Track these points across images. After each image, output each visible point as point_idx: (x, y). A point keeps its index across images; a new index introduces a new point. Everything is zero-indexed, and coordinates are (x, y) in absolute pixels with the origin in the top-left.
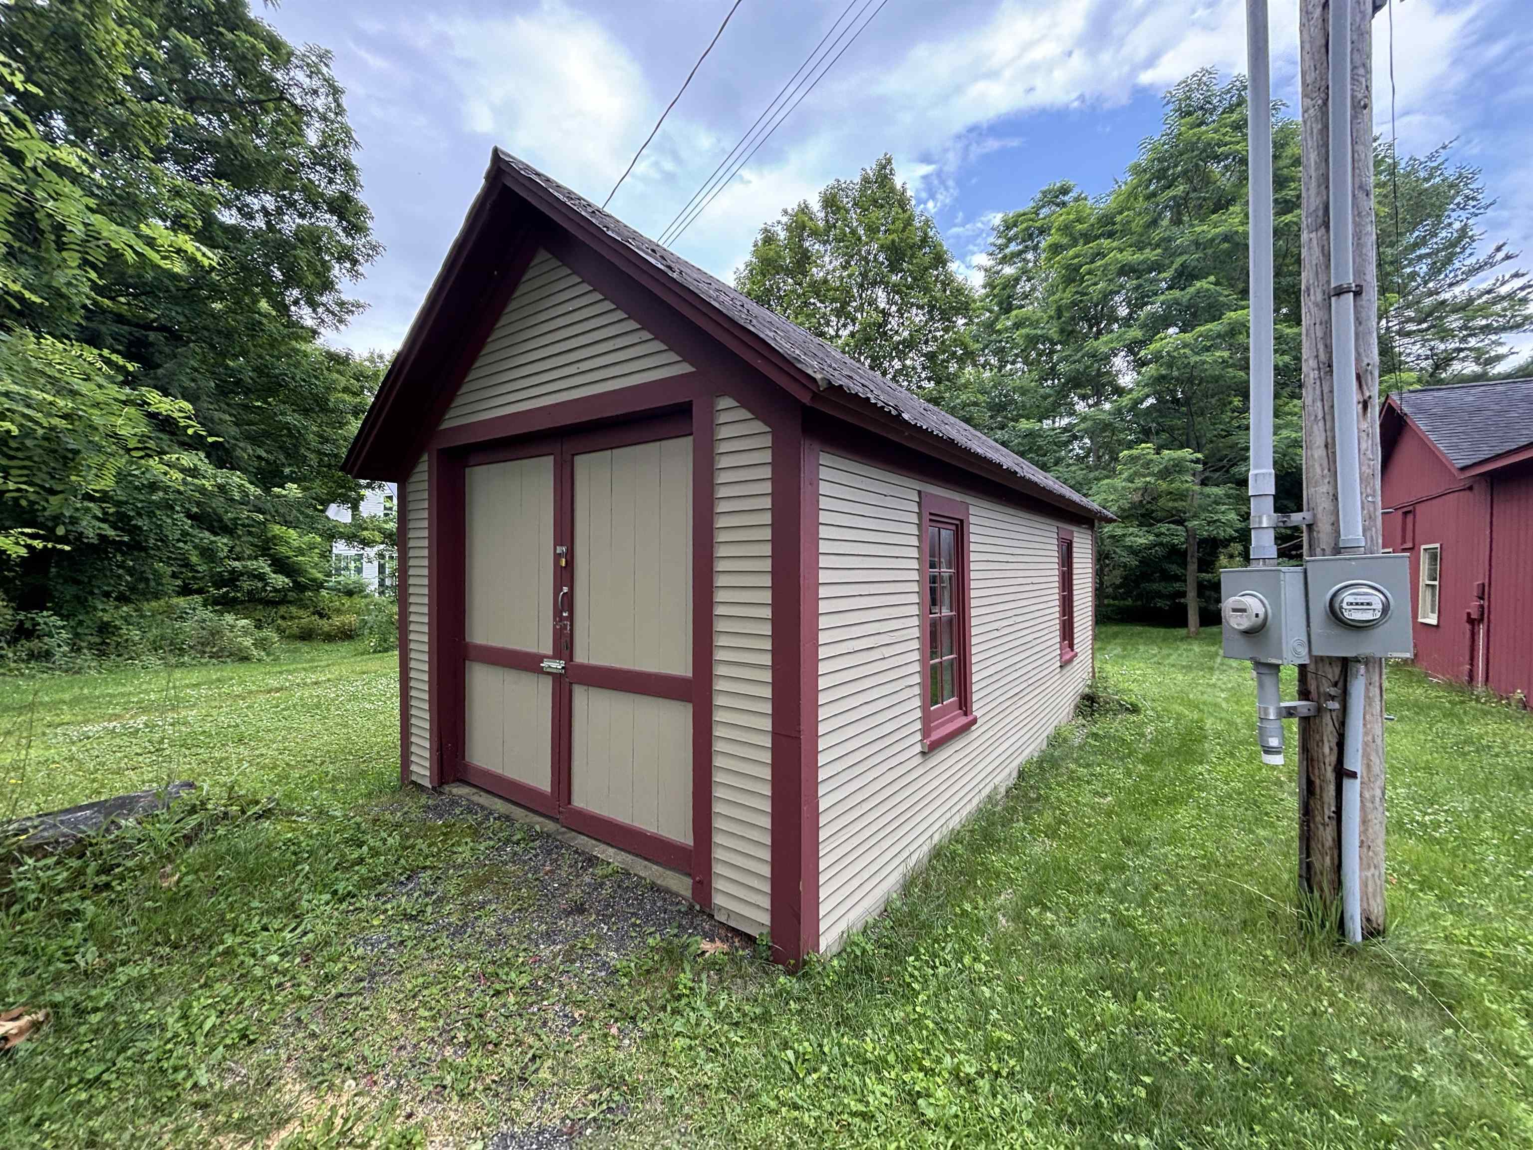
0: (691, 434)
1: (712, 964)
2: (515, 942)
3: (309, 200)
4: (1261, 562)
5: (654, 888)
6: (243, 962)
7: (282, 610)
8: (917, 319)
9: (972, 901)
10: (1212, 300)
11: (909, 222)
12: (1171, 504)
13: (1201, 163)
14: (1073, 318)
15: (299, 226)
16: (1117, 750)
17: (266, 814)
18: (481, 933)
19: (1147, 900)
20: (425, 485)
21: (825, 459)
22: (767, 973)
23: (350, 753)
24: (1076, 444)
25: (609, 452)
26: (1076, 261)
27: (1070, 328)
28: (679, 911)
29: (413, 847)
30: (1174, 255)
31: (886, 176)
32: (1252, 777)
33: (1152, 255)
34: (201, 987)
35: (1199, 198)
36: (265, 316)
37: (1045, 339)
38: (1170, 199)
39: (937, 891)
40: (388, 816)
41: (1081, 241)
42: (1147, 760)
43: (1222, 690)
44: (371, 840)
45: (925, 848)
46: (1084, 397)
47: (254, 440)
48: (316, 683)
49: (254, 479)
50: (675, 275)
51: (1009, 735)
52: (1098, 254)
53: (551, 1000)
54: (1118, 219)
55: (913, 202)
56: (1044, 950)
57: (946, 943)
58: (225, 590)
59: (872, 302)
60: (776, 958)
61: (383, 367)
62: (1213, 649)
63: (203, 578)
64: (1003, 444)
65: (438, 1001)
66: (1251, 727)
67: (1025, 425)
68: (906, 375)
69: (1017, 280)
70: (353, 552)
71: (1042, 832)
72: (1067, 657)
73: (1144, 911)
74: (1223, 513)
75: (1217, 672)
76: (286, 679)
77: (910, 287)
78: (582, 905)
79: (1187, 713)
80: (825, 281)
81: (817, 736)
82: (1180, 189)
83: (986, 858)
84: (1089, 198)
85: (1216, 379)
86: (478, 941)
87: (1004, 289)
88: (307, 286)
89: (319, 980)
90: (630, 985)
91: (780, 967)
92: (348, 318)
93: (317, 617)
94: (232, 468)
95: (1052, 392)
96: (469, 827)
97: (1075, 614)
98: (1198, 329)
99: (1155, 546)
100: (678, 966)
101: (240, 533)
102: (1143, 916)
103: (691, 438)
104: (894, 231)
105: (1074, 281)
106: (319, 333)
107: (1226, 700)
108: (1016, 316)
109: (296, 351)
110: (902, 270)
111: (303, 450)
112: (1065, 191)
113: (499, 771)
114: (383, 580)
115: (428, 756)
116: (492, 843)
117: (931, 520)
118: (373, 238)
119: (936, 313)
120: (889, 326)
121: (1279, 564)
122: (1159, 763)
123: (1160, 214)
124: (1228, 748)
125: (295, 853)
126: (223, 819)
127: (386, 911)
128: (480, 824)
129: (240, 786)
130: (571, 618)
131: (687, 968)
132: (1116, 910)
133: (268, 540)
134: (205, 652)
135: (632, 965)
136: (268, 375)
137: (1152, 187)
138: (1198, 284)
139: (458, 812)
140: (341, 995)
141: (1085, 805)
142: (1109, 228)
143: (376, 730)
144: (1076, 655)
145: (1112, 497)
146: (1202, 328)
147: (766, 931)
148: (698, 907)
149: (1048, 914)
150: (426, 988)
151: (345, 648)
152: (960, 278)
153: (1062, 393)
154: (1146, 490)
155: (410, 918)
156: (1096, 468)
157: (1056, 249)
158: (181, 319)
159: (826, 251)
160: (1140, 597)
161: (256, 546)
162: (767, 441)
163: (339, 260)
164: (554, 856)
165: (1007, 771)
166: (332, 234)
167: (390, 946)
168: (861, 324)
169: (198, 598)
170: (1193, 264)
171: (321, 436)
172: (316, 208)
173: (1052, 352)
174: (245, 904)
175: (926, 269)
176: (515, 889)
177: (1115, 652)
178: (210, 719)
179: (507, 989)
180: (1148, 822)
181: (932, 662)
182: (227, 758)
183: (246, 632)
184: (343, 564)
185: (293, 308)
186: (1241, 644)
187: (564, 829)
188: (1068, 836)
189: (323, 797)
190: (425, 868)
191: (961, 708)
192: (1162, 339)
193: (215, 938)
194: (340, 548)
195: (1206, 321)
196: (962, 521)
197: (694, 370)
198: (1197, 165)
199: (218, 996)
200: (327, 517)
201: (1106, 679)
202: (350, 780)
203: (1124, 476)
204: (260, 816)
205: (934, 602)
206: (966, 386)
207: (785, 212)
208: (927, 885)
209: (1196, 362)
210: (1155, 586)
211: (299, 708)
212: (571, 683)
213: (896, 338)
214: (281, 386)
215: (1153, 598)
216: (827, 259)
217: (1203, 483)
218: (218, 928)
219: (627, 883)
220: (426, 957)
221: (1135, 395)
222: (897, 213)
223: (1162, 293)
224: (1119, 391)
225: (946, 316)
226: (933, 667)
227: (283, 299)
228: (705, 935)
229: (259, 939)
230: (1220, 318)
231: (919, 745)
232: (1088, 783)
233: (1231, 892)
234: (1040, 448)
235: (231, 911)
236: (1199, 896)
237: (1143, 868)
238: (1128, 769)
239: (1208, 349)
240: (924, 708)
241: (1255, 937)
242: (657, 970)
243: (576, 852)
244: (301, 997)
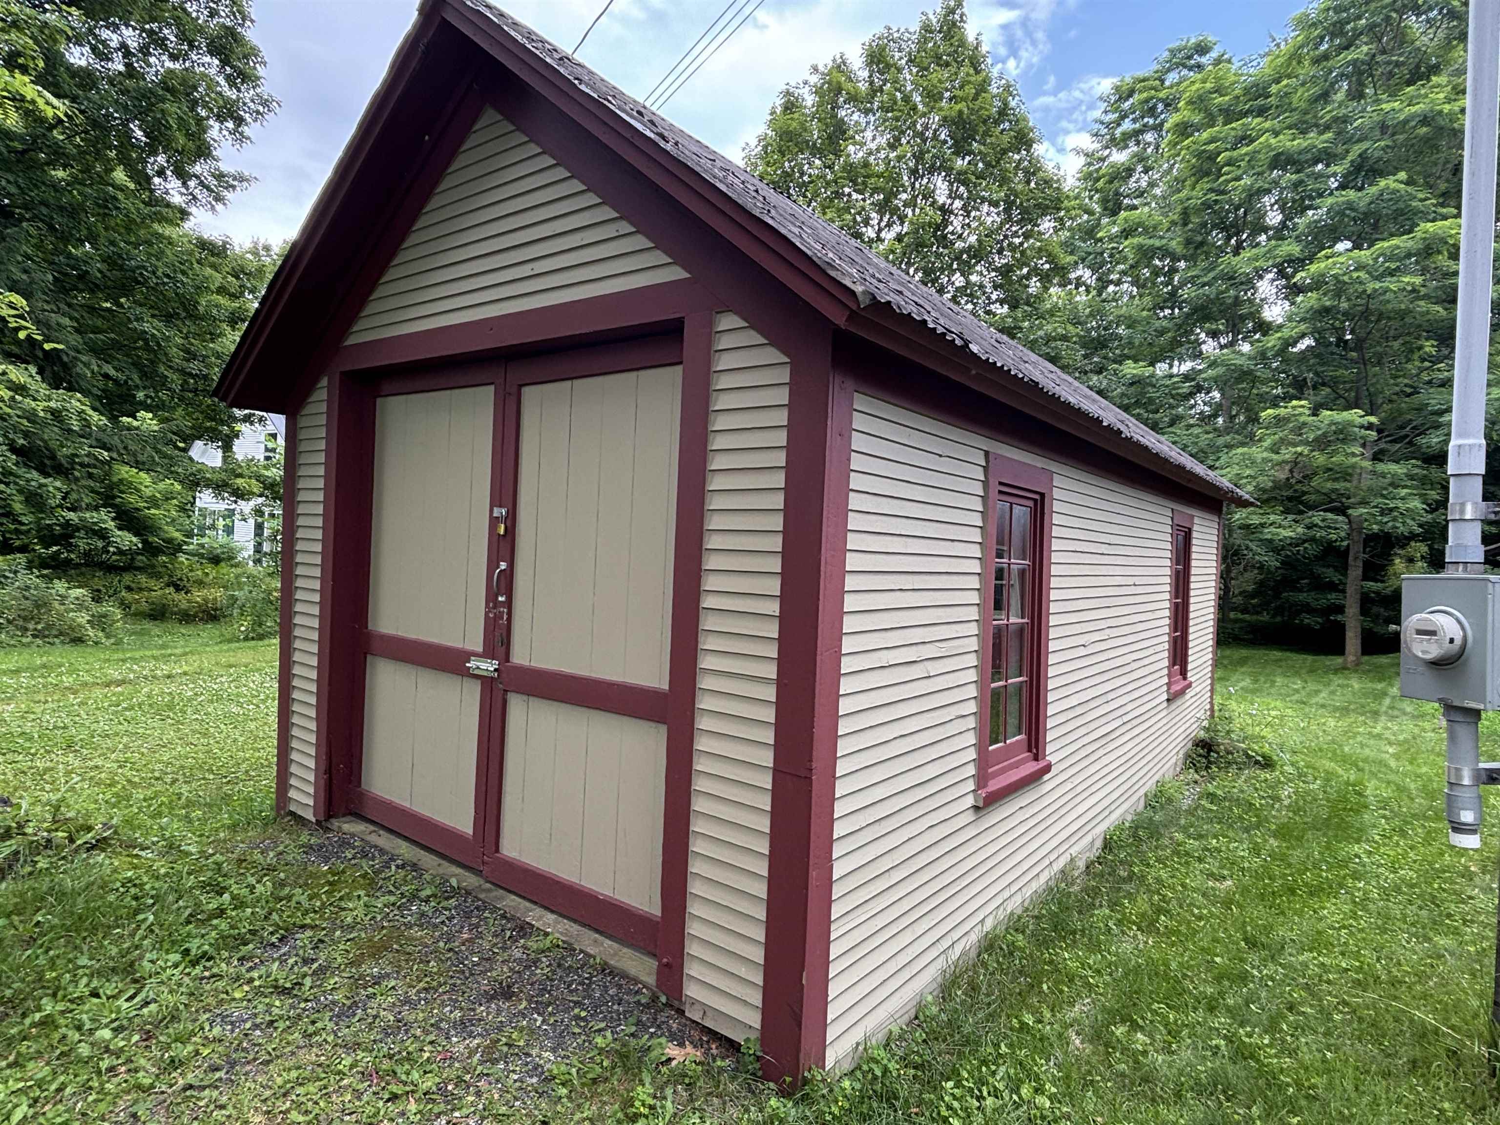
0: (681, 363)
1: (680, 1077)
2: (418, 1032)
3: (182, 37)
4: (1461, 567)
5: (605, 969)
6: (64, 1037)
7: (127, 578)
8: (989, 220)
9: (1036, 1012)
10: (1401, 205)
11: (982, 87)
12: (1329, 485)
13: (1394, 15)
14: (1204, 225)
15: (170, 71)
16: (1241, 818)
17: (101, 844)
18: (375, 1017)
19: (1278, 1024)
20: (323, 420)
21: (860, 402)
22: (753, 1093)
23: (211, 771)
24: (1200, 398)
25: (569, 383)
26: (1212, 147)
27: (1199, 238)
28: (638, 1003)
29: (289, 898)
30: (1350, 141)
31: (954, 24)
32: (1430, 864)
33: (1317, 140)
34: (9, 1066)
35: (1389, 63)
36: (122, 190)
37: (1165, 252)
38: (1348, 64)
39: (988, 995)
40: (257, 856)
41: (1220, 119)
42: (1283, 832)
43: (1390, 744)
44: (234, 886)
45: (974, 938)
46: (1214, 334)
47: (100, 352)
48: (169, 677)
49: (98, 404)
50: (668, 147)
51: (1094, 789)
52: (1243, 138)
53: (465, 1111)
54: (1274, 89)
55: (989, 61)
56: (1133, 1084)
57: (998, 1066)
58: (55, 548)
59: (928, 195)
60: (767, 1073)
61: (271, 263)
62: (1380, 686)
63: (29, 531)
64: (1100, 393)
65: (316, 1103)
66: (1431, 795)
67: (1130, 369)
68: (971, 295)
69: (1130, 171)
70: (222, 506)
71: (1134, 923)
72: (1176, 688)
73: (1273, 1039)
74: (1402, 499)
75: (1383, 718)
76: (131, 670)
77: (980, 176)
78: (509, 987)
79: (1340, 771)
80: (866, 165)
81: (834, 777)
82: (1363, 50)
83: (1057, 954)
84: (1234, 60)
85: (1402, 315)
86: (370, 1027)
87: (1111, 182)
88: (177, 151)
89: (163, 1065)
90: (569, 1098)
91: (772, 1085)
92: (228, 195)
93: (172, 589)
94: (70, 389)
95: (1170, 325)
96: (364, 876)
97: (1191, 630)
98: (1379, 245)
99: (1305, 541)
100: (635, 1075)
101: (77, 474)
102: (1271, 1045)
103: (679, 369)
104: (962, 99)
105: (1207, 174)
106: (189, 214)
107: (1397, 757)
108: (1125, 219)
109: (160, 237)
110: (969, 153)
111: (162, 369)
112: (1202, 49)
113: (406, 804)
114: (260, 544)
115: (312, 779)
116: (392, 899)
117: (1000, 492)
118: (265, 90)
119: (1015, 212)
120: (950, 228)
121: (1486, 572)
122: (1299, 839)
123: (1332, 85)
124: (1397, 822)
125: (136, 898)
126: (46, 847)
127: (251, 980)
128: (377, 873)
129: (68, 806)
130: (509, 603)
131: (647, 1080)
132: (1234, 1034)
133: (111, 487)
134: (27, 629)
135: (574, 1071)
136: (121, 268)
137: (1324, 47)
138: (1383, 183)
139: (350, 856)
140: (191, 1087)
141: (1194, 890)
142: (1260, 102)
143: (245, 743)
144: (1189, 685)
145: (1248, 472)
146: (1386, 244)
147: (754, 1036)
148: (663, 999)
149: (1139, 1035)
150: (301, 1085)
151: (208, 631)
152: (1049, 166)
153: (1184, 328)
154: (1296, 463)
155: (283, 991)
156: (1227, 430)
157: (1184, 130)
158: (13, 190)
159: (868, 123)
160: (1279, 611)
161: (98, 493)
162: (785, 375)
163: (220, 119)
164: (474, 920)
165: (1088, 838)
166: (212, 85)
167: (256, 1026)
168: (911, 223)
169: (21, 559)
170: (1377, 154)
171: (187, 351)
172: (191, 46)
173: (1173, 270)
174: (70, 961)
175: (1004, 152)
176: (421, 961)
177: (1242, 684)
178: (33, 716)
179: (408, 1093)
180: (1281, 919)
181: (993, 685)
182: (52, 769)
183: (81, 606)
184: (209, 521)
185: (156, 180)
186: (1425, 680)
187: (488, 885)
188: (1170, 932)
189: (176, 828)
190: (303, 927)
191: (1030, 751)
192: (1328, 258)
193: (30, 1004)
194: (206, 499)
195: (1392, 235)
196: (1042, 495)
197: (688, 276)
198: (1388, 18)
199: (31, 1079)
200: (191, 459)
201: (1230, 720)
202: (210, 806)
203: (1265, 444)
204: (93, 847)
205: (998, 605)
206: (1052, 313)
207: (815, 69)
208: (974, 988)
209: (1375, 290)
210: (1302, 597)
211: (146, 708)
212: (506, 691)
213: (959, 245)
214: (138, 283)
215: (1298, 613)
216: (869, 134)
217: (1377, 457)
218: (34, 989)
219: (569, 962)
220: (302, 1044)
221: (1286, 333)
222: (968, 74)
223: (1331, 194)
224: (1264, 327)
225: (1029, 217)
226: (996, 693)
227: (144, 168)
228: (672, 1037)
229: (86, 1007)
230: (1410, 231)
231: (971, 796)
232: (1200, 860)
233: (1397, 1020)
234: (1151, 401)
235: (52, 969)
236: (1351, 1022)
237: (1273, 980)
238: (1256, 843)
239: (1392, 273)
240: (981, 747)
241: (1427, 1083)
242: (606, 1080)
243: (503, 916)
244: (139, 1087)
